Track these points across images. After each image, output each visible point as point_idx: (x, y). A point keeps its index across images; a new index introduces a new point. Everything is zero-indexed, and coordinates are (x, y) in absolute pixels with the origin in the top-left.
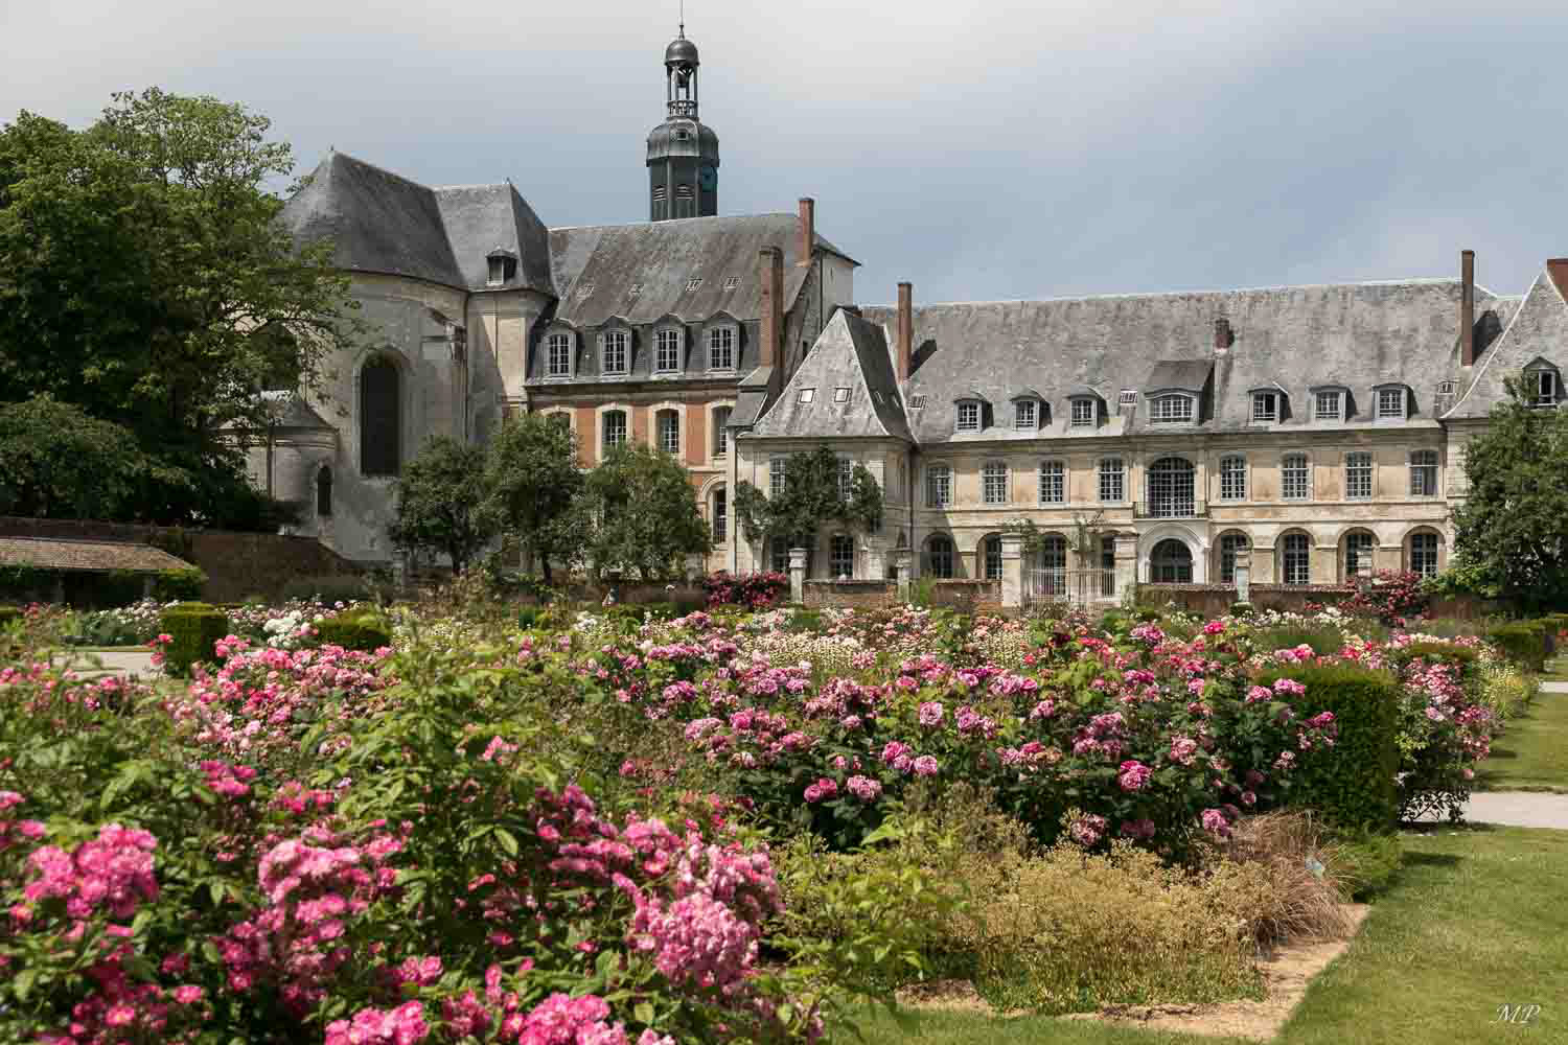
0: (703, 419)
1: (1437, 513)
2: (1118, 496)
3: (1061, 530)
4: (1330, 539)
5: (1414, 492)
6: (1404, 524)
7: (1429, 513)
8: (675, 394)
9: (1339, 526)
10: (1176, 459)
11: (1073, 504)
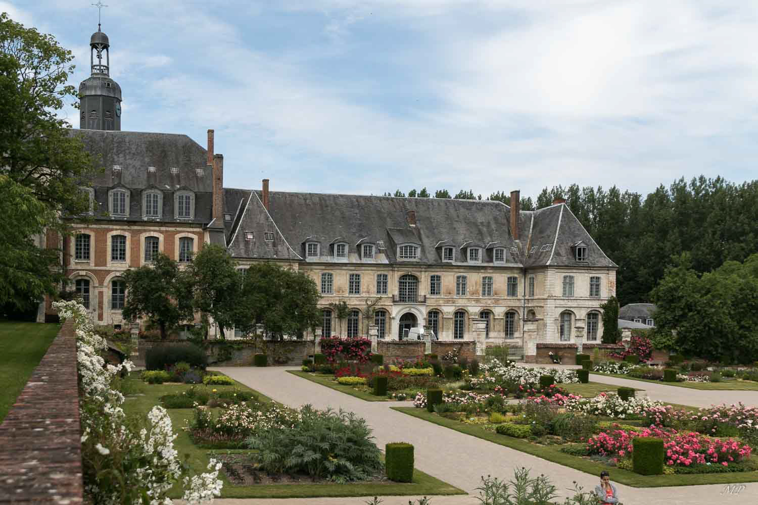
0: (174, 243)
1: (517, 304)
2: (385, 292)
3: (358, 307)
4: (475, 314)
5: (508, 295)
6: (505, 308)
7: (513, 303)
8: (157, 228)
9: (479, 308)
10: (411, 276)
11: (364, 295)
